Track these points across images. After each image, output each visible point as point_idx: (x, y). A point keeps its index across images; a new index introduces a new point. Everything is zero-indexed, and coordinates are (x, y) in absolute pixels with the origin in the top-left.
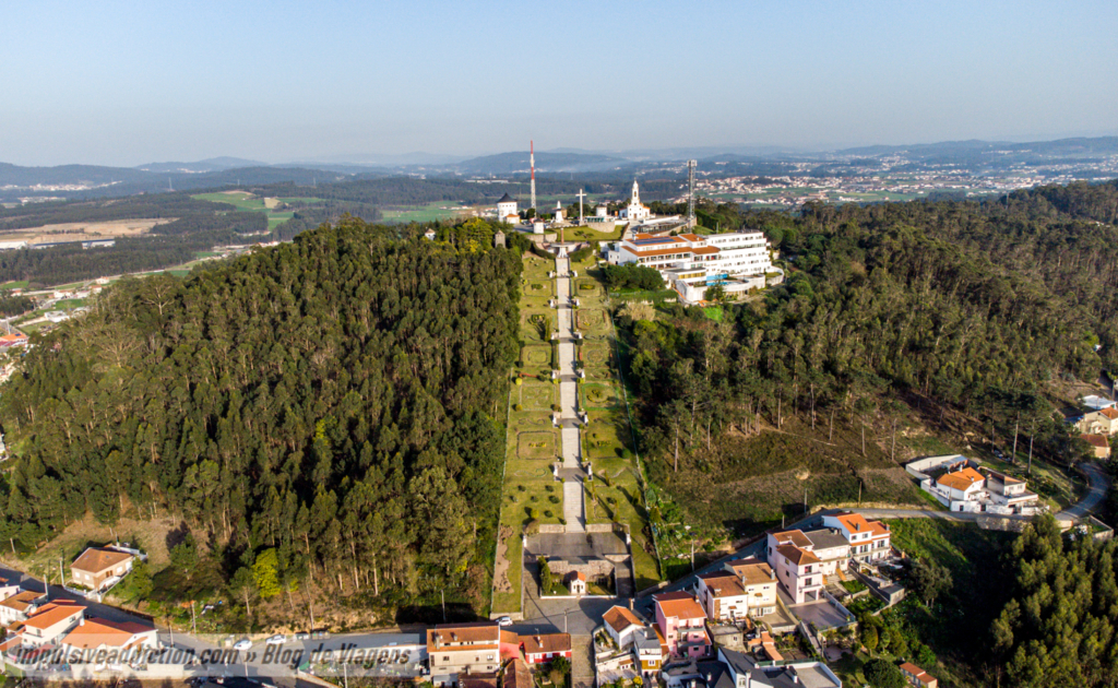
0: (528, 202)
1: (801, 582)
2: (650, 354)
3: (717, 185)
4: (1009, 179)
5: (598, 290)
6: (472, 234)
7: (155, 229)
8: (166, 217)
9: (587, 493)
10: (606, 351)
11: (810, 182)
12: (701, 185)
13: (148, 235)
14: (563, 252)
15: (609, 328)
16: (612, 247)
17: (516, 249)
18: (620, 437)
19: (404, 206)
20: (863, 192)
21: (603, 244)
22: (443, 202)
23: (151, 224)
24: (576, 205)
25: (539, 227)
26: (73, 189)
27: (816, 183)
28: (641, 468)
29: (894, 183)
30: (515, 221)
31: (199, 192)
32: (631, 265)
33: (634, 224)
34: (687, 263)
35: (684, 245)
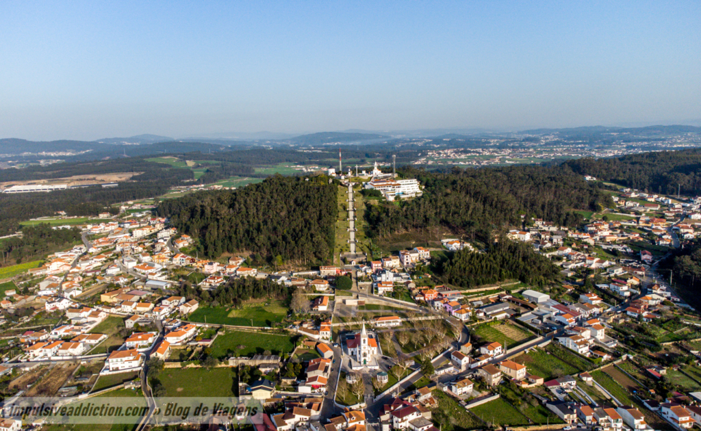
0: (339, 168)
1: (405, 259)
2: (375, 213)
3: (439, 154)
4: (606, 150)
5: (361, 197)
6: (322, 179)
7: (133, 178)
8: (137, 171)
9: (356, 246)
10: (363, 213)
11: (493, 152)
12: (431, 153)
13: (130, 181)
14: (351, 185)
15: (364, 207)
16: (366, 184)
17: (336, 184)
18: (366, 234)
19: (265, 166)
20: (521, 158)
21: (364, 183)
22: (286, 163)
23: (130, 175)
24: (355, 170)
25: (343, 177)
26: (64, 154)
27: (496, 152)
28: (371, 241)
29: (541, 152)
30: (334, 175)
31: (148, 157)
32: (372, 189)
33: (375, 176)
34: (390, 189)
35: (390, 183)
